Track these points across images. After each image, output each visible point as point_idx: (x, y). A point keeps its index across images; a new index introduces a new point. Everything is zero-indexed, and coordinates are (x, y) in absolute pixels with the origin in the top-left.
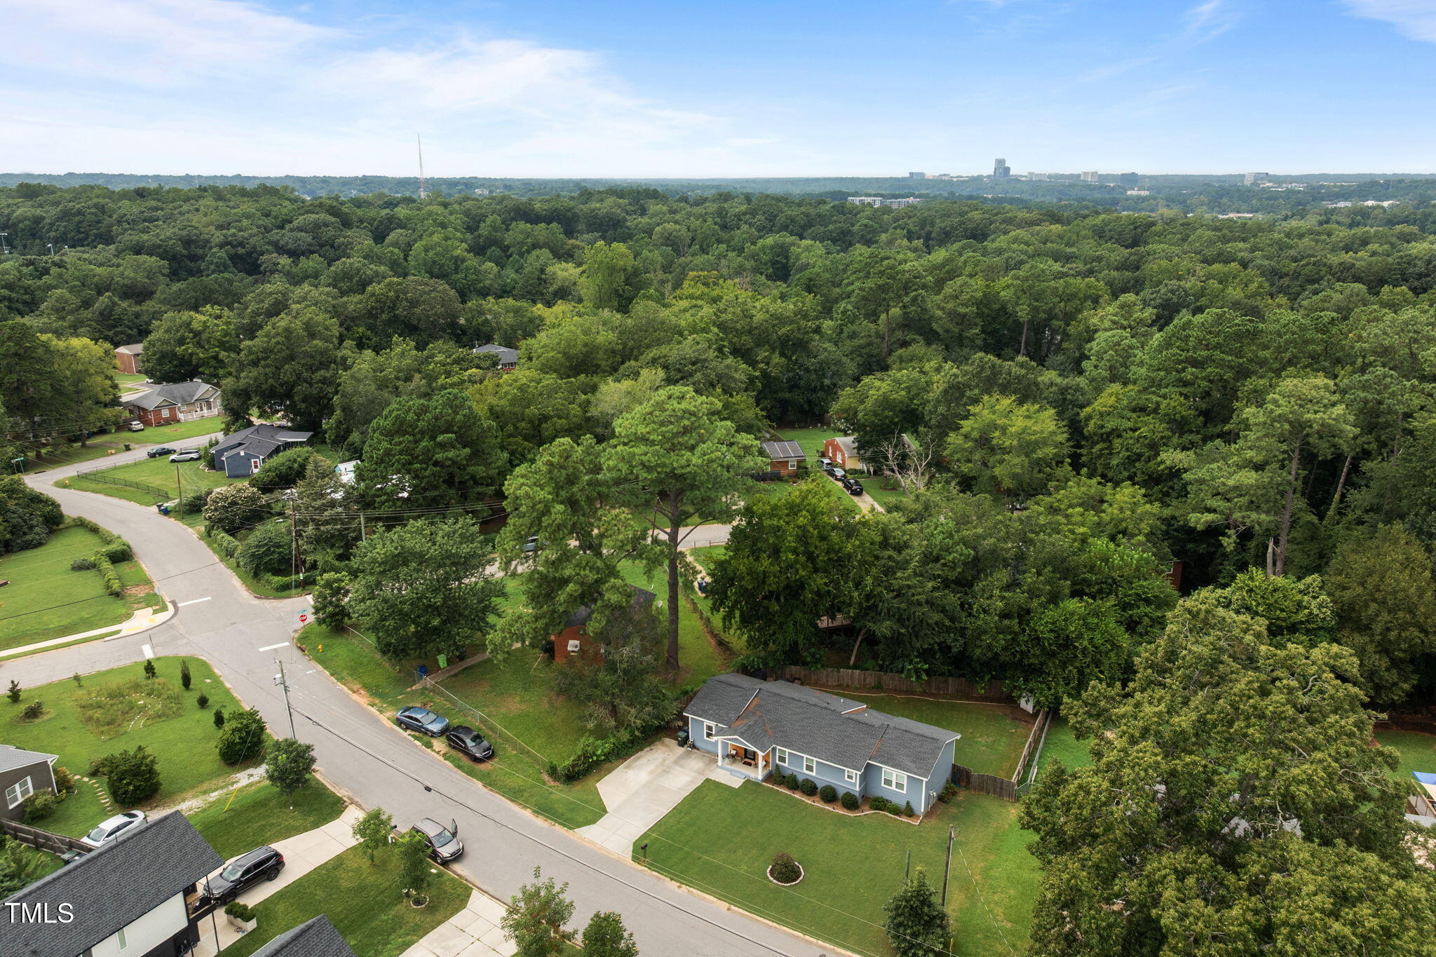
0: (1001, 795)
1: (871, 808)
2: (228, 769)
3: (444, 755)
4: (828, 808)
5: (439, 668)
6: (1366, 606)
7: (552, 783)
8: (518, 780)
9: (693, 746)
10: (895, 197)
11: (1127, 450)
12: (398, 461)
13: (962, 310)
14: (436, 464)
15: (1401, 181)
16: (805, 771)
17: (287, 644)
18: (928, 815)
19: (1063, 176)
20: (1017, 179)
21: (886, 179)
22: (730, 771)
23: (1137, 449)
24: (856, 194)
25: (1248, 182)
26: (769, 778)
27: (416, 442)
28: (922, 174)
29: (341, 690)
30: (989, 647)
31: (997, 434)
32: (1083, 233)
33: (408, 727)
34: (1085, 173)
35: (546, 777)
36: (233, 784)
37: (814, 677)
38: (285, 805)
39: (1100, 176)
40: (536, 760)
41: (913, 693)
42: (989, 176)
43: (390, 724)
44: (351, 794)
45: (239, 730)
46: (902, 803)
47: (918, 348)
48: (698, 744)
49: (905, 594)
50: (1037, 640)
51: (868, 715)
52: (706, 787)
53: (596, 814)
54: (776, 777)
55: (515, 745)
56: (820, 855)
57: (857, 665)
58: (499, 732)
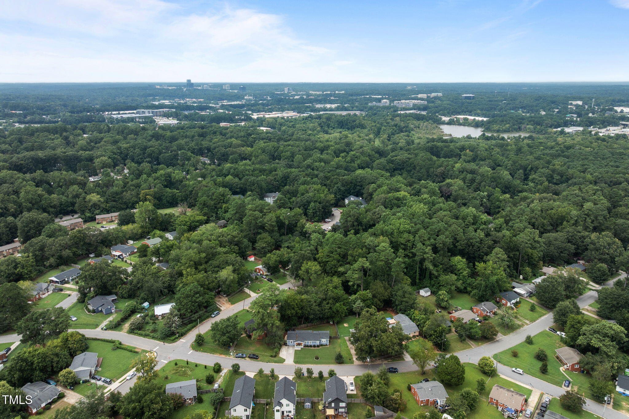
0: (337, 338)
1: (321, 346)
3: (250, 360)
4: (315, 348)
8: (266, 359)
9: (288, 346)
16: (310, 344)
17: (192, 351)
18: (329, 345)
22: (297, 347)
33: (239, 357)
35: (271, 358)
40: (267, 356)
41: (313, 326)
43: (236, 358)
44: (243, 370)
46: (325, 344)
49: (314, 310)
50: (333, 312)
51: (315, 332)
52: (296, 351)
53: (284, 360)
54: (305, 346)
55: (261, 354)
56: (319, 355)
57: (304, 323)
58: (257, 353)
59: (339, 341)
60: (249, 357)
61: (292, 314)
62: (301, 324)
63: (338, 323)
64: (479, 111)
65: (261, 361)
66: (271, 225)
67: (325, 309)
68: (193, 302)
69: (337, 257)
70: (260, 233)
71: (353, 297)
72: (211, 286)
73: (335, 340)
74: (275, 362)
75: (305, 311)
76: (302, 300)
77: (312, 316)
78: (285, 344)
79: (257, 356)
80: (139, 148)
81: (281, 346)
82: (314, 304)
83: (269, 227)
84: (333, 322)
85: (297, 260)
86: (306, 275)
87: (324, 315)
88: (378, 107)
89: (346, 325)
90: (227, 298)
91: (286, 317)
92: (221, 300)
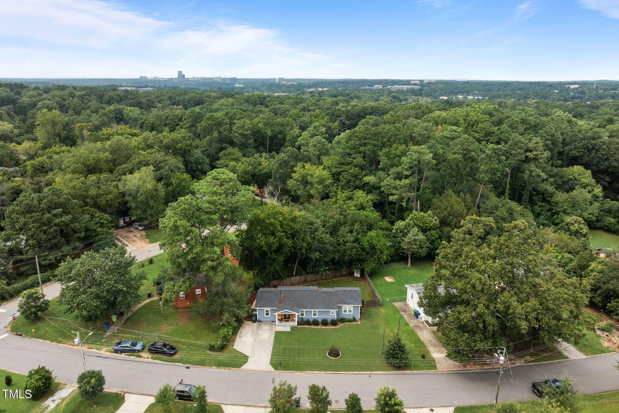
0: (375, 306)
1: (342, 323)
2: (38, 402)
3: (152, 358)
4: (327, 327)
5: (113, 323)
6: (448, 217)
7: (214, 354)
8: (197, 357)
9: (260, 321)
10: (141, 87)
11: (345, 179)
12: (34, 227)
13: (246, 133)
14: (56, 225)
15: (326, 82)
16: (313, 316)
17: (6, 335)
18: (360, 319)
19: (206, 79)
20: (188, 80)
21: (129, 79)
22: (282, 326)
23: (349, 178)
24: (121, 86)
25: (277, 81)
26: (299, 323)
27: (42, 215)
28: (146, 77)
29: (63, 346)
30: (350, 255)
31: (309, 177)
32: (242, 101)
33: (122, 352)
34: (216, 78)
35: (209, 352)
36: (47, 408)
37: (282, 283)
38: (90, 406)
39: (222, 79)
40: (200, 347)
41: (318, 280)
42: (176, 78)
43: (109, 354)
44: (120, 390)
45: (41, 379)
46: (351, 318)
47: (230, 149)
48: (262, 320)
49: (321, 241)
50: (363, 249)
51: (325, 289)
52: (278, 335)
53: (244, 359)
54: (302, 322)
55: (184, 343)
56: (339, 344)
57: (297, 274)
58: (172, 340)
59: (382, 310)
60: (151, 351)
61: (270, 246)
62: (290, 275)
63: (373, 274)
64: (476, 92)
65: (180, 361)
66: (243, 135)
67: (345, 242)
68: (44, 224)
69: (359, 160)
70: (225, 149)
71: (400, 224)
72: (102, 201)
73: (374, 310)
74: (220, 364)
75: (299, 243)
76: (294, 219)
77: (316, 255)
78: (252, 318)
79: (172, 348)
80: (95, 95)
81: (240, 322)
82: (322, 229)
83: (240, 138)
84: (362, 274)
85: (284, 162)
86: (302, 187)
87: (343, 254)
88: (371, 90)
89: (388, 279)
90: (144, 233)
91: (257, 254)
92: (131, 235)
